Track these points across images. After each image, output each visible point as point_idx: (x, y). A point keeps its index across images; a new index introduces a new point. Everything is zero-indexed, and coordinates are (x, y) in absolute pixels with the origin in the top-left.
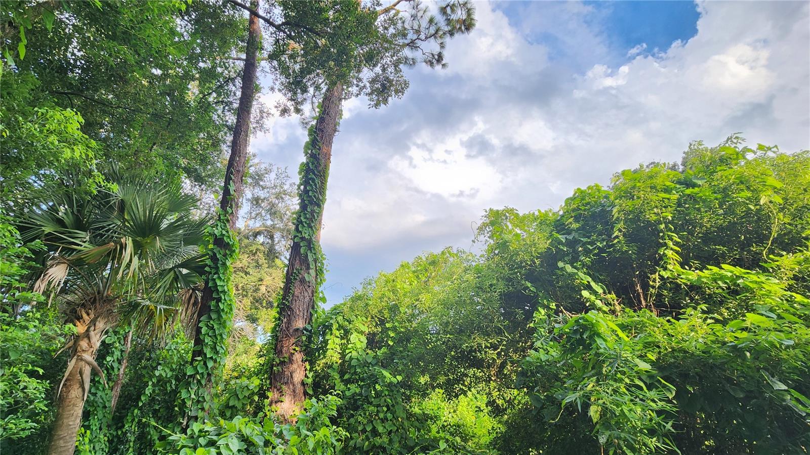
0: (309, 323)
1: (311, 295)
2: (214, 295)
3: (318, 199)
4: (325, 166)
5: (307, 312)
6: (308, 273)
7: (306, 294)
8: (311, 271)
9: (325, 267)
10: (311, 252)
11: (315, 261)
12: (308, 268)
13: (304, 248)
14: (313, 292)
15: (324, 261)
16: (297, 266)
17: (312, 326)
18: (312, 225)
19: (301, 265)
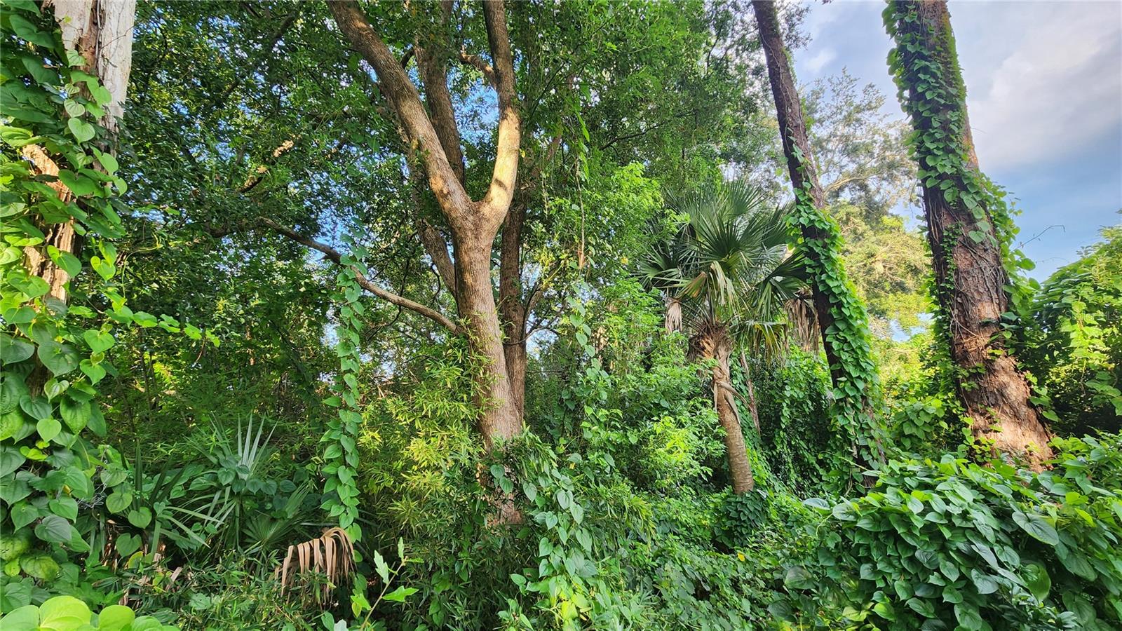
0: (1008, 310)
1: (994, 263)
2: (832, 300)
3: (949, 96)
4: (941, 29)
5: (997, 292)
6: (976, 229)
7: (983, 264)
8: (979, 224)
9: (1008, 207)
10: (968, 192)
11: (983, 204)
12: (971, 220)
13: (951, 190)
14: (997, 258)
15: (1002, 199)
16: (947, 223)
17: (1016, 313)
18: (953, 146)
19: (954, 219)
